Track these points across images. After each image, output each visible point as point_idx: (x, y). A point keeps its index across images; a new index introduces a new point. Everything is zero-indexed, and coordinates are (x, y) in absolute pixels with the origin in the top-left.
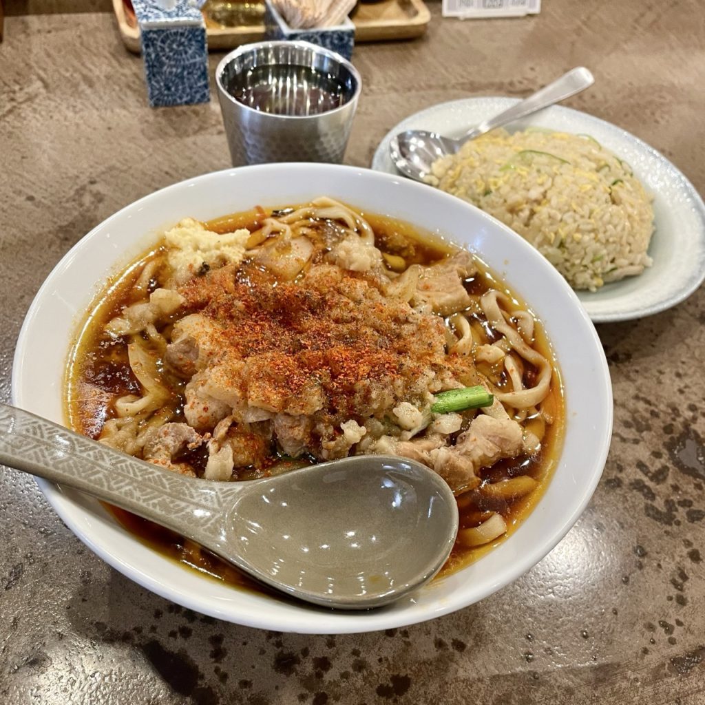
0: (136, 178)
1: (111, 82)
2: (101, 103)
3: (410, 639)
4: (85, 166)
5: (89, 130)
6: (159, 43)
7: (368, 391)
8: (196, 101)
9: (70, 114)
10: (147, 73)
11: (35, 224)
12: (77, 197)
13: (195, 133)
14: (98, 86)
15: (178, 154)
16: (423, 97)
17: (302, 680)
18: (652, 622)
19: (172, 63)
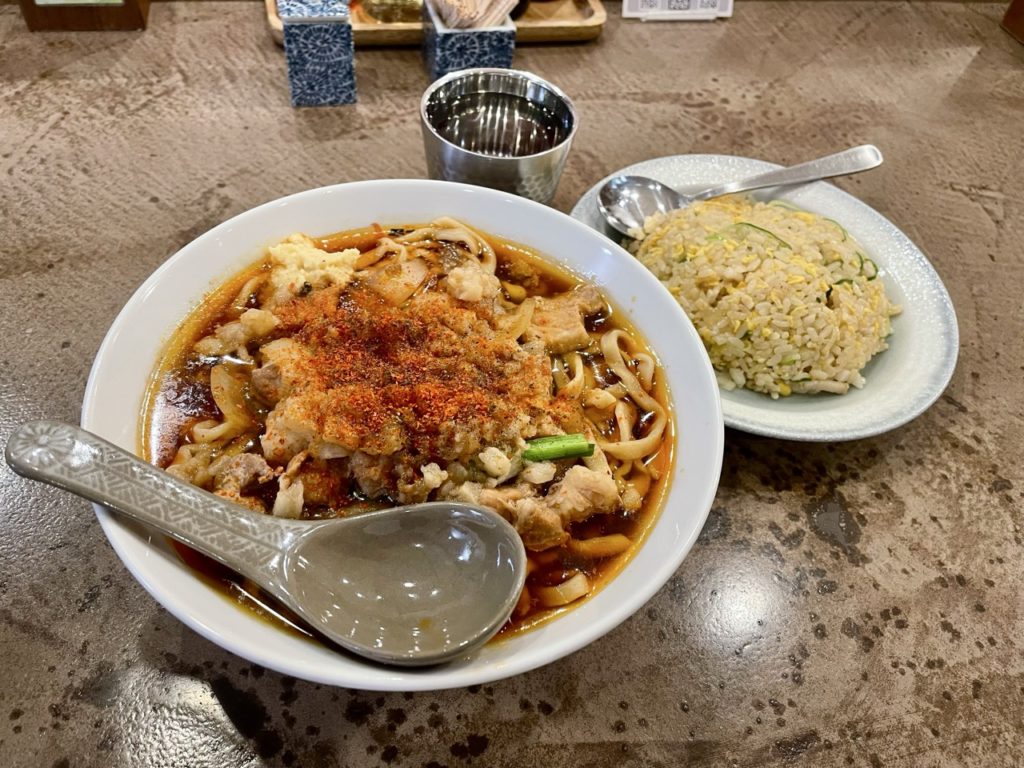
0: (268, 183)
1: (253, 77)
2: (241, 99)
3: (494, 698)
4: (216, 167)
5: (224, 128)
6: (302, 40)
7: (453, 434)
8: (341, 101)
9: (207, 110)
10: (289, 70)
11: (156, 228)
12: (202, 200)
13: (337, 136)
14: (240, 81)
15: (315, 159)
16: (589, 107)
17: (372, 731)
18: (762, 700)
19: (316, 60)
